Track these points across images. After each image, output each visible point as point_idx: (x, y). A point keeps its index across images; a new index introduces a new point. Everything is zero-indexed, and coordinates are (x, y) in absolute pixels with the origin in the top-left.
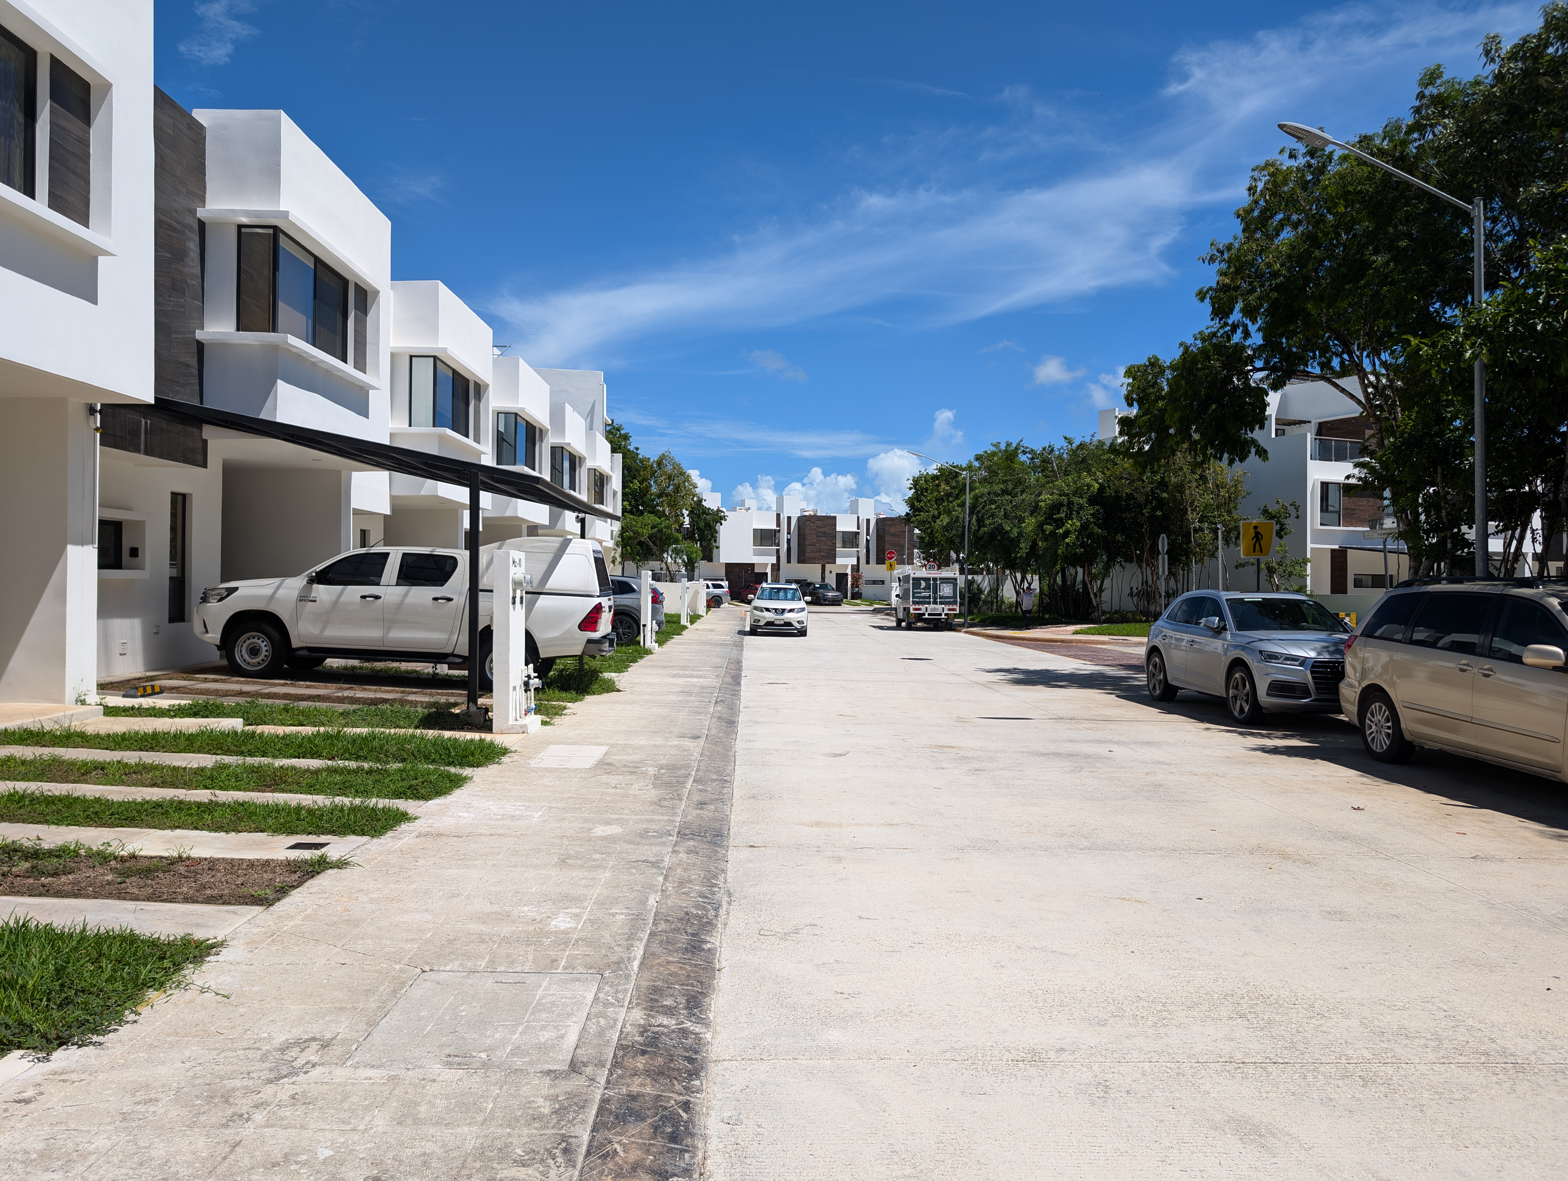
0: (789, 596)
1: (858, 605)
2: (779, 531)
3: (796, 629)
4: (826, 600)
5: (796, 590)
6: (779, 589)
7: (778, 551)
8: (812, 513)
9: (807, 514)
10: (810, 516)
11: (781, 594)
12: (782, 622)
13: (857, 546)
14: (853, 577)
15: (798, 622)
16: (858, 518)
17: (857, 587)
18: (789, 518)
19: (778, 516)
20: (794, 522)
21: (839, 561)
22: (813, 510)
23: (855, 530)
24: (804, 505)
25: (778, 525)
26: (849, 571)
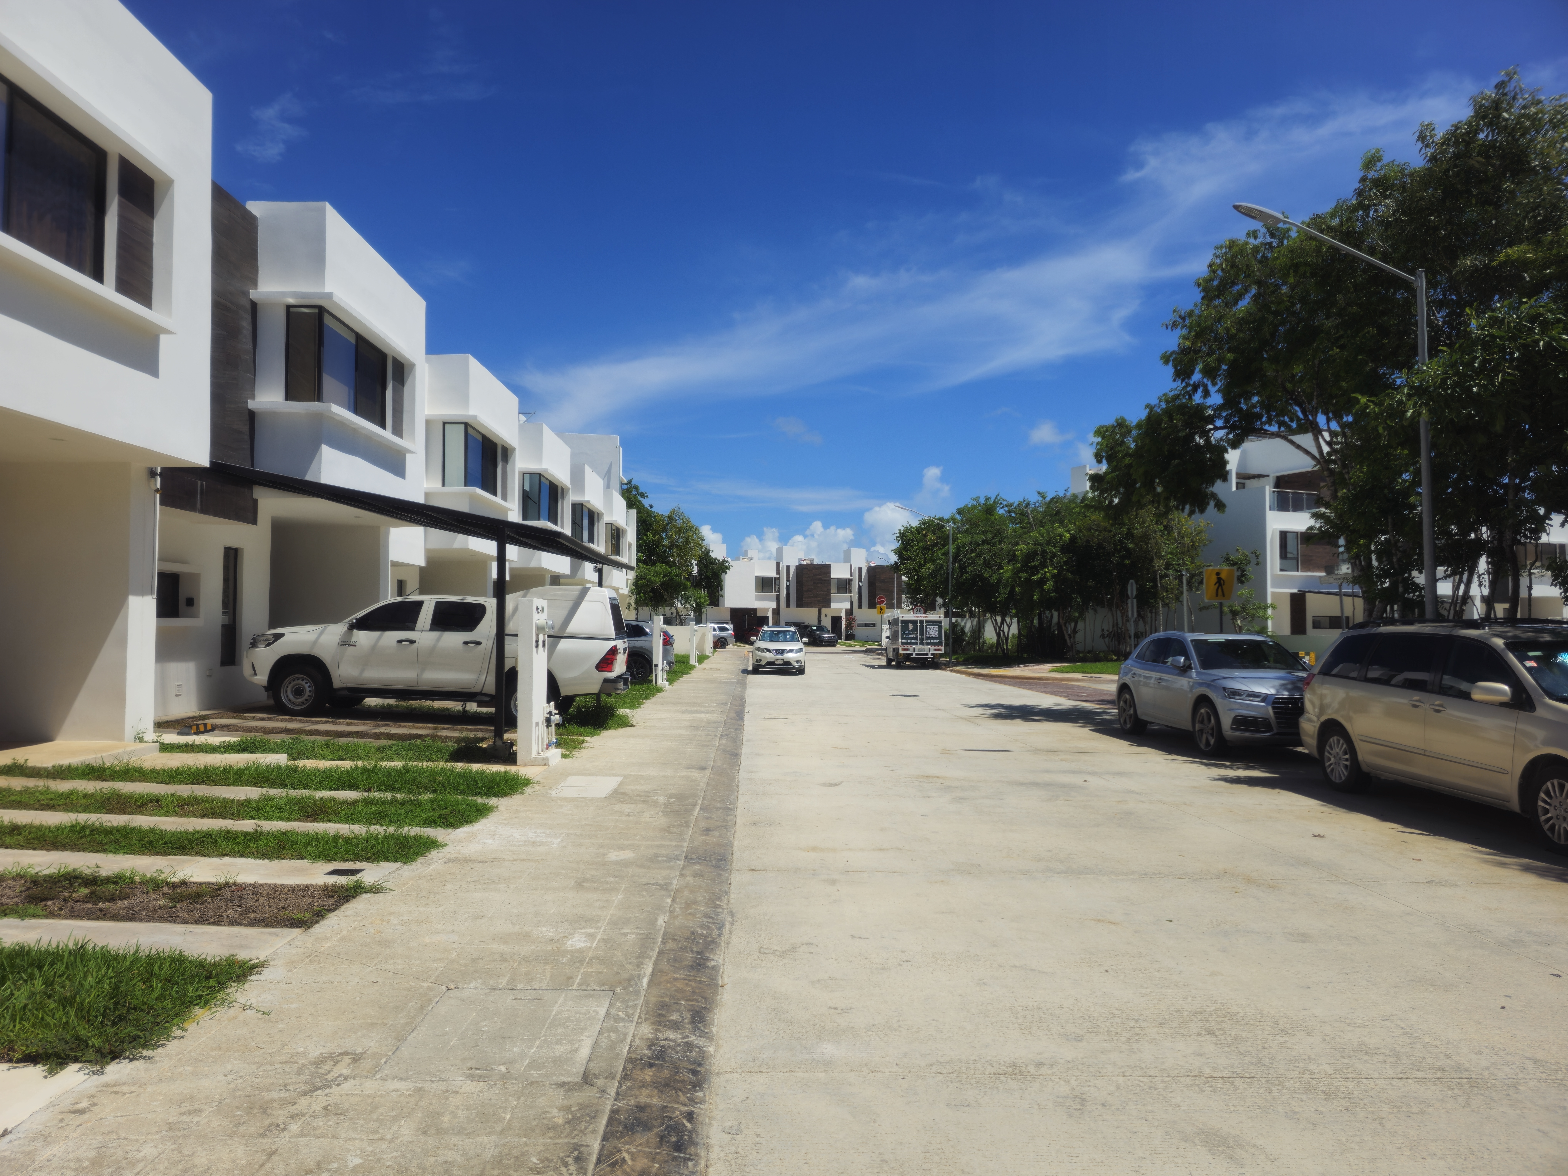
0: (788, 637)
1: (851, 646)
2: (779, 578)
3: (795, 668)
4: (822, 641)
5: (795, 632)
6: (779, 632)
7: (778, 597)
8: (809, 562)
9: (804, 562)
10: (807, 565)
11: (781, 636)
12: (782, 662)
13: (850, 592)
14: (847, 620)
15: (797, 662)
16: (851, 566)
17: (851, 629)
18: (788, 567)
19: (778, 565)
20: (792, 570)
21: (834, 605)
22: (810, 560)
23: (848, 576)
24: (802, 555)
25: (778, 572)
26: (843, 615)
